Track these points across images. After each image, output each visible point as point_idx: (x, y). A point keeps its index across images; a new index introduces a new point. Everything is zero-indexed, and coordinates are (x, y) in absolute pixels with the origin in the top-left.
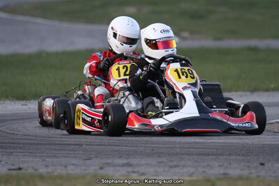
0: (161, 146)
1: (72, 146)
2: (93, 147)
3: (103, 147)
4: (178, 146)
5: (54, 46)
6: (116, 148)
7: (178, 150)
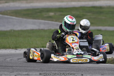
0: (45, 67)
1: (9, 67)
2: (17, 68)
3: (21, 68)
4: (52, 68)
5: (18, 28)
6: (26, 68)
7: (51, 69)
